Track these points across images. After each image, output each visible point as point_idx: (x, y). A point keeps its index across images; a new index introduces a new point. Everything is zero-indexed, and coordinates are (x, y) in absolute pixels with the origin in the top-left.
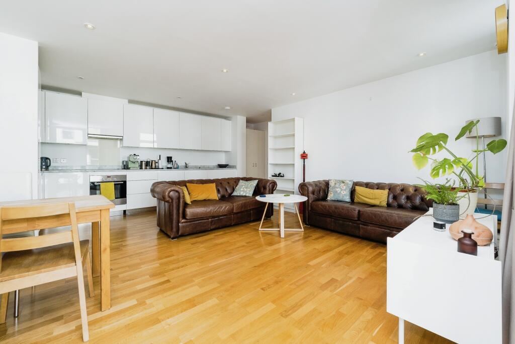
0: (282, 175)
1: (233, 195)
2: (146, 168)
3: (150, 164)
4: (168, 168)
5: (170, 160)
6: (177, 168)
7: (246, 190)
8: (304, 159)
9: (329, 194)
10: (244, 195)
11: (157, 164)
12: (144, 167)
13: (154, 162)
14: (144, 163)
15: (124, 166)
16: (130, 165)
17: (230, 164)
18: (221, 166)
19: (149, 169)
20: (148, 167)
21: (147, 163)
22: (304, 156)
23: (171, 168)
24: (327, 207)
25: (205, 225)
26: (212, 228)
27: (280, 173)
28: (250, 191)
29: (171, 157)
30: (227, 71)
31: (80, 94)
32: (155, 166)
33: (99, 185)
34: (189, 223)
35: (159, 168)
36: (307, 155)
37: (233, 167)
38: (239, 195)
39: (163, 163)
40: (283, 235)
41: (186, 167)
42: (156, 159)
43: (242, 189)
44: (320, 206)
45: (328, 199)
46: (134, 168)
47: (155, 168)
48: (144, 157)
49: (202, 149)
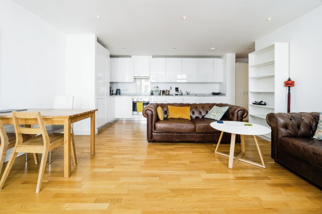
0: (263, 103)
1: (205, 117)
2: (163, 95)
3: (165, 93)
4: (176, 95)
5: (177, 90)
6: (182, 95)
7: (215, 114)
8: (289, 87)
9: (317, 131)
10: (213, 118)
11: (169, 92)
12: (161, 94)
13: (167, 91)
14: (161, 91)
15: (151, 93)
16: (154, 93)
17: (222, 92)
18: (214, 94)
19: (165, 95)
20: (164, 94)
21: (163, 92)
22: (289, 84)
23: (178, 95)
24: (301, 149)
25: (171, 137)
26: (177, 140)
27: (262, 102)
28: (218, 116)
29: (178, 88)
30: (186, 18)
31: (130, 56)
32: (168, 94)
33: (136, 103)
34: (158, 134)
35: (170, 95)
36: (293, 82)
37: (224, 95)
38: (209, 118)
39: (173, 92)
40: (231, 165)
41: (188, 94)
42: (169, 89)
43: (212, 114)
44: (291, 145)
45: (314, 137)
46: (156, 95)
47: (168, 95)
48: (162, 88)
49: (198, 82)
